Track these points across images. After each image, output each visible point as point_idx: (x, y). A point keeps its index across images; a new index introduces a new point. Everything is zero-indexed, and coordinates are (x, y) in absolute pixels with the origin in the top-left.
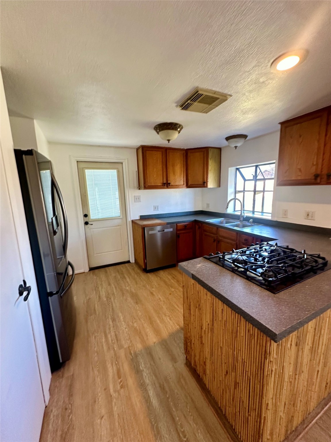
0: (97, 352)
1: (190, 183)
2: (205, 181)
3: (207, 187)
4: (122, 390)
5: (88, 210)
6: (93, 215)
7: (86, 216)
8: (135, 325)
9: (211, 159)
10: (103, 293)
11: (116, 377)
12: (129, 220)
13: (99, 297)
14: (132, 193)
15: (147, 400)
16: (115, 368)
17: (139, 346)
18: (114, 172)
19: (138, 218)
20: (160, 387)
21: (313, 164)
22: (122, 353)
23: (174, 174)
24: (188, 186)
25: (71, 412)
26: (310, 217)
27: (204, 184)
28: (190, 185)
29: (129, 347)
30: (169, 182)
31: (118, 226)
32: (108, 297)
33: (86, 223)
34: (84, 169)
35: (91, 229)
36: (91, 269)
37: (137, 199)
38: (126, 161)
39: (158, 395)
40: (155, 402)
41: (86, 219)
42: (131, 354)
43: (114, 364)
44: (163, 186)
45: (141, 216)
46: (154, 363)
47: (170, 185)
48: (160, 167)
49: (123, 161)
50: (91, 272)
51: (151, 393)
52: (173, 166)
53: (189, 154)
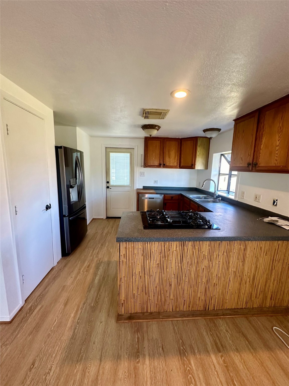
0: (85, 256)
1: (182, 165)
2: (193, 164)
3: (194, 168)
4: (86, 272)
5: (109, 179)
6: (112, 183)
7: (108, 182)
8: (111, 250)
9: (199, 146)
10: (106, 231)
11: (87, 267)
12: (135, 188)
13: (102, 233)
14: (139, 170)
15: (93, 280)
16: (88, 264)
17: (106, 259)
18: (128, 155)
19: (142, 188)
20: (103, 277)
21: (249, 154)
22: (96, 259)
23: (169, 157)
24: (181, 167)
25: (62, 272)
26: (257, 200)
27: (192, 166)
28: (182, 166)
29: (101, 258)
30: (164, 163)
31: (128, 192)
32: (107, 234)
33: (108, 187)
34: (109, 152)
35: (110, 191)
36: (108, 218)
37: (142, 174)
38: (137, 147)
39: (100, 280)
40: (96, 281)
41: (108, 185)
42: (100, 261)
43: (89, 262)
44: (159, 166)
45: (144, 187)
46: (108, 268)
47: (165, 165)
48: (158, 151)
49: (134, 147)
50: (107, 219)
51: (97, 278)
52: (169, 152)
53: (183, 142)
